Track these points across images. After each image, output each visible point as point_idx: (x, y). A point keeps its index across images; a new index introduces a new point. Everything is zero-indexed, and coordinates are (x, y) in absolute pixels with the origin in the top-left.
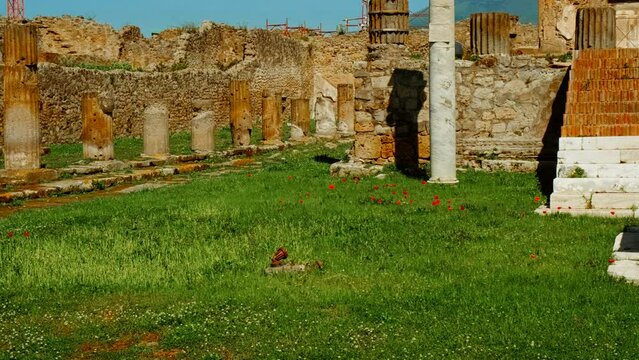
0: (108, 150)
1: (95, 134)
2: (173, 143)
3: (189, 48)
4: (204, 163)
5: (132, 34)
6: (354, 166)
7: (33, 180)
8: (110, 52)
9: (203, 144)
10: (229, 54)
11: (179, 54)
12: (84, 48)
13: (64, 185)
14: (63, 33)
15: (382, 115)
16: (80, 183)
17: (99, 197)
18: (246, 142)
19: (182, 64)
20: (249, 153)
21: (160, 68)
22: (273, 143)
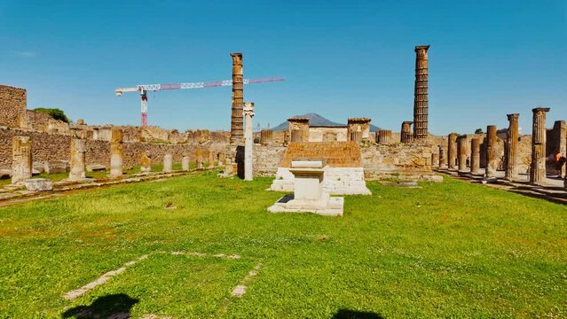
0: (149, 169)
1: (144, 163)
2: (174, 167)
3: (189, 137)
4: (184, 173)
5: (175, 132)
6: (225, 175)
7: (119, 178)
8: (165, 138)
9: (185, 167)
10: (203, 139)
11: (186, 139)
12: (156, 136)
13: (129, 180)
14: (149, 131)
15: (234, 159)
16: (136, 179)
17: (142, 183)
18: (201, 166)
19: (186, 142)
20: (202, 170)
21: (178, 143)
22: (211, 167)
